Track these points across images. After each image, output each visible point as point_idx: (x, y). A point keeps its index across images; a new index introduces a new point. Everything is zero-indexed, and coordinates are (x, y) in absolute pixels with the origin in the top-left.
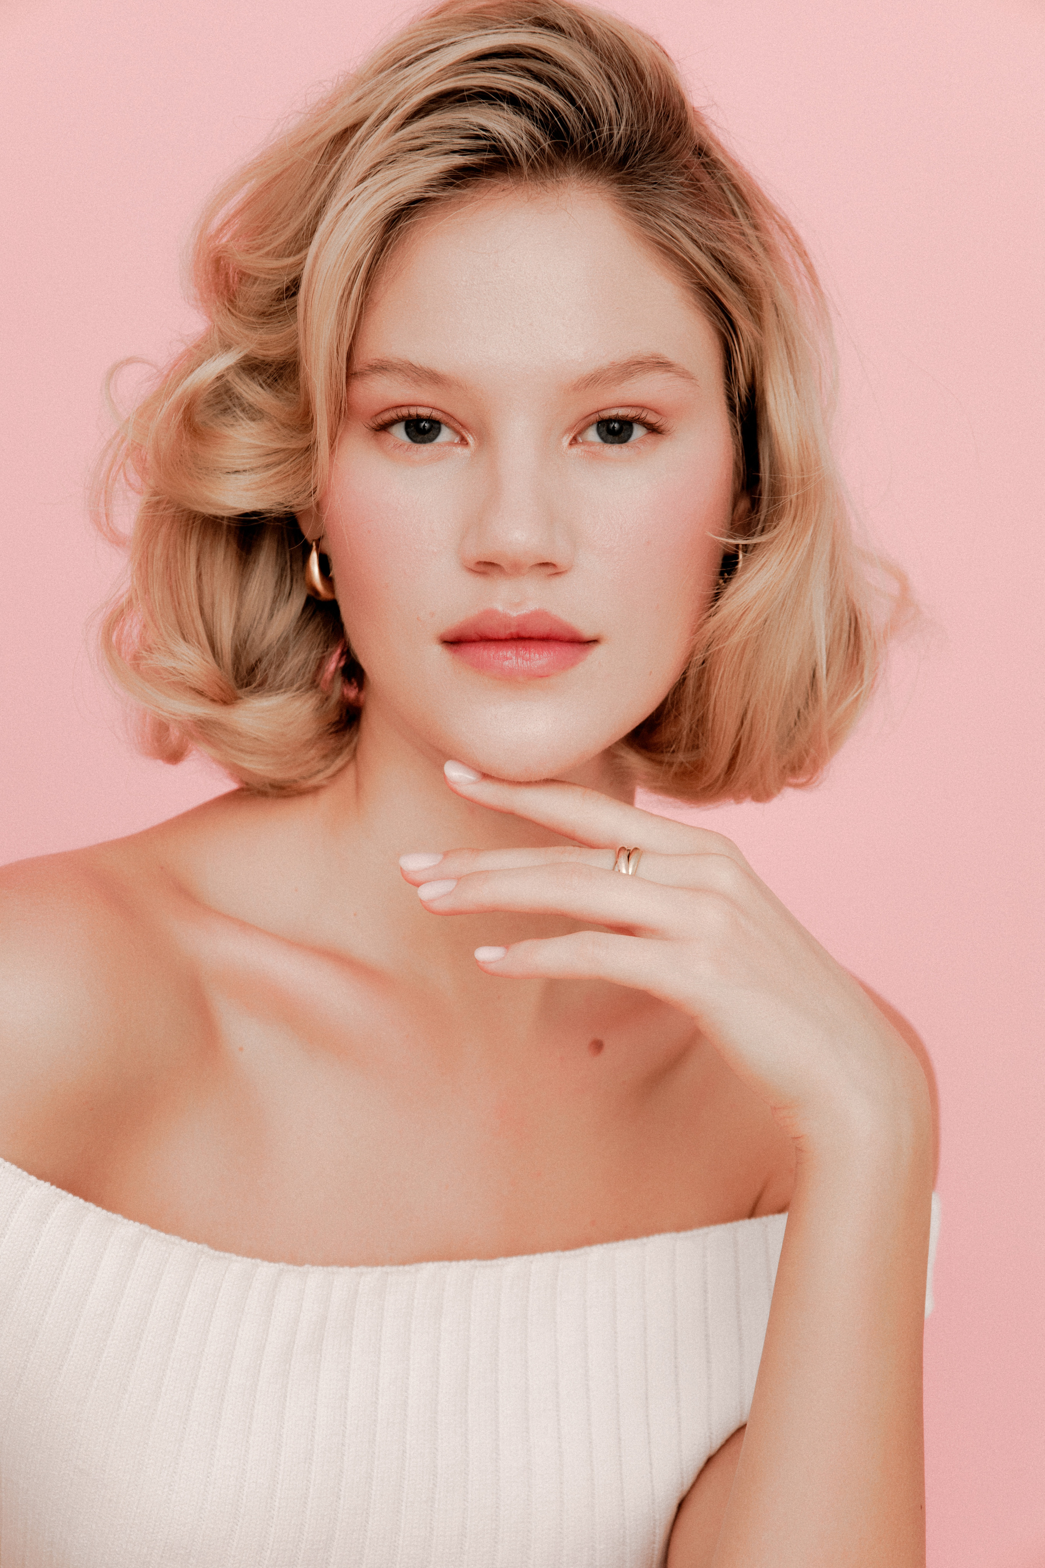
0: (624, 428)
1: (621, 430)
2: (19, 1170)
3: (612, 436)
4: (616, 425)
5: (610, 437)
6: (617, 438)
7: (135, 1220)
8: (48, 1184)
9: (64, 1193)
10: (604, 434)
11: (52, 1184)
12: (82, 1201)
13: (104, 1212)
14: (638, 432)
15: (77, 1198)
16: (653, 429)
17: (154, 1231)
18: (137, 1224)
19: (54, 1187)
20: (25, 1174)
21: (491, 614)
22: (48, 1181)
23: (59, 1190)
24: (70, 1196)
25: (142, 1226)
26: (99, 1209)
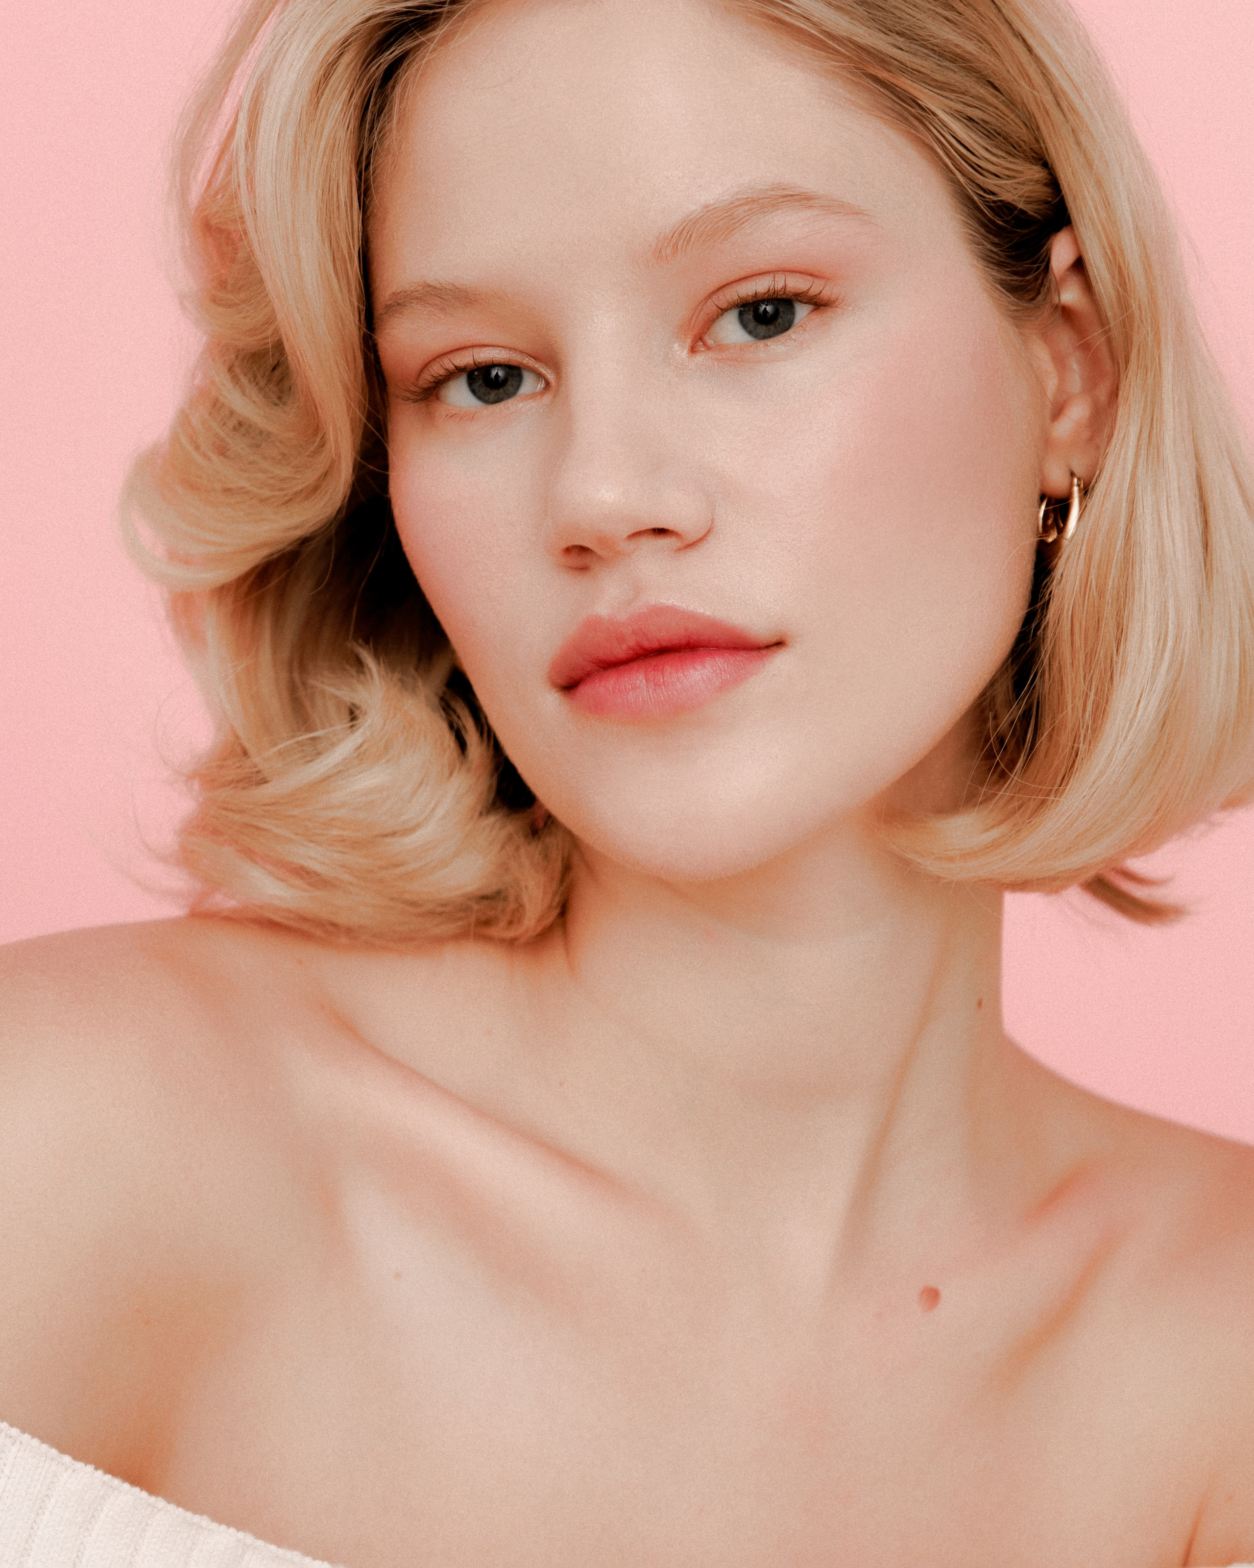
0: (781, 309)
1: (776, 314)
2: (45, 1447)
3: (764, 327)
4: (769, 308)
5: (762, 329)
6: (772, 327)
7: (229, 1525)
8: (90, 1468)
9: (116, 1482)
10: (752, 325)
11: (96, 1469)
12: (144, 1494)
13: (180, 1510)
14: (802, 311)
15: (136, 1490)
16: (819, 304)
17: (260, 1543)
18: (232, 1530)
19: (100, 1473)
20: (54, 1452)
21: (593, 624)
22: (90, 1463)
23: (108, 1477)
24: (126, 1486)
25: (241, 1535)
26: (172, 1507)
